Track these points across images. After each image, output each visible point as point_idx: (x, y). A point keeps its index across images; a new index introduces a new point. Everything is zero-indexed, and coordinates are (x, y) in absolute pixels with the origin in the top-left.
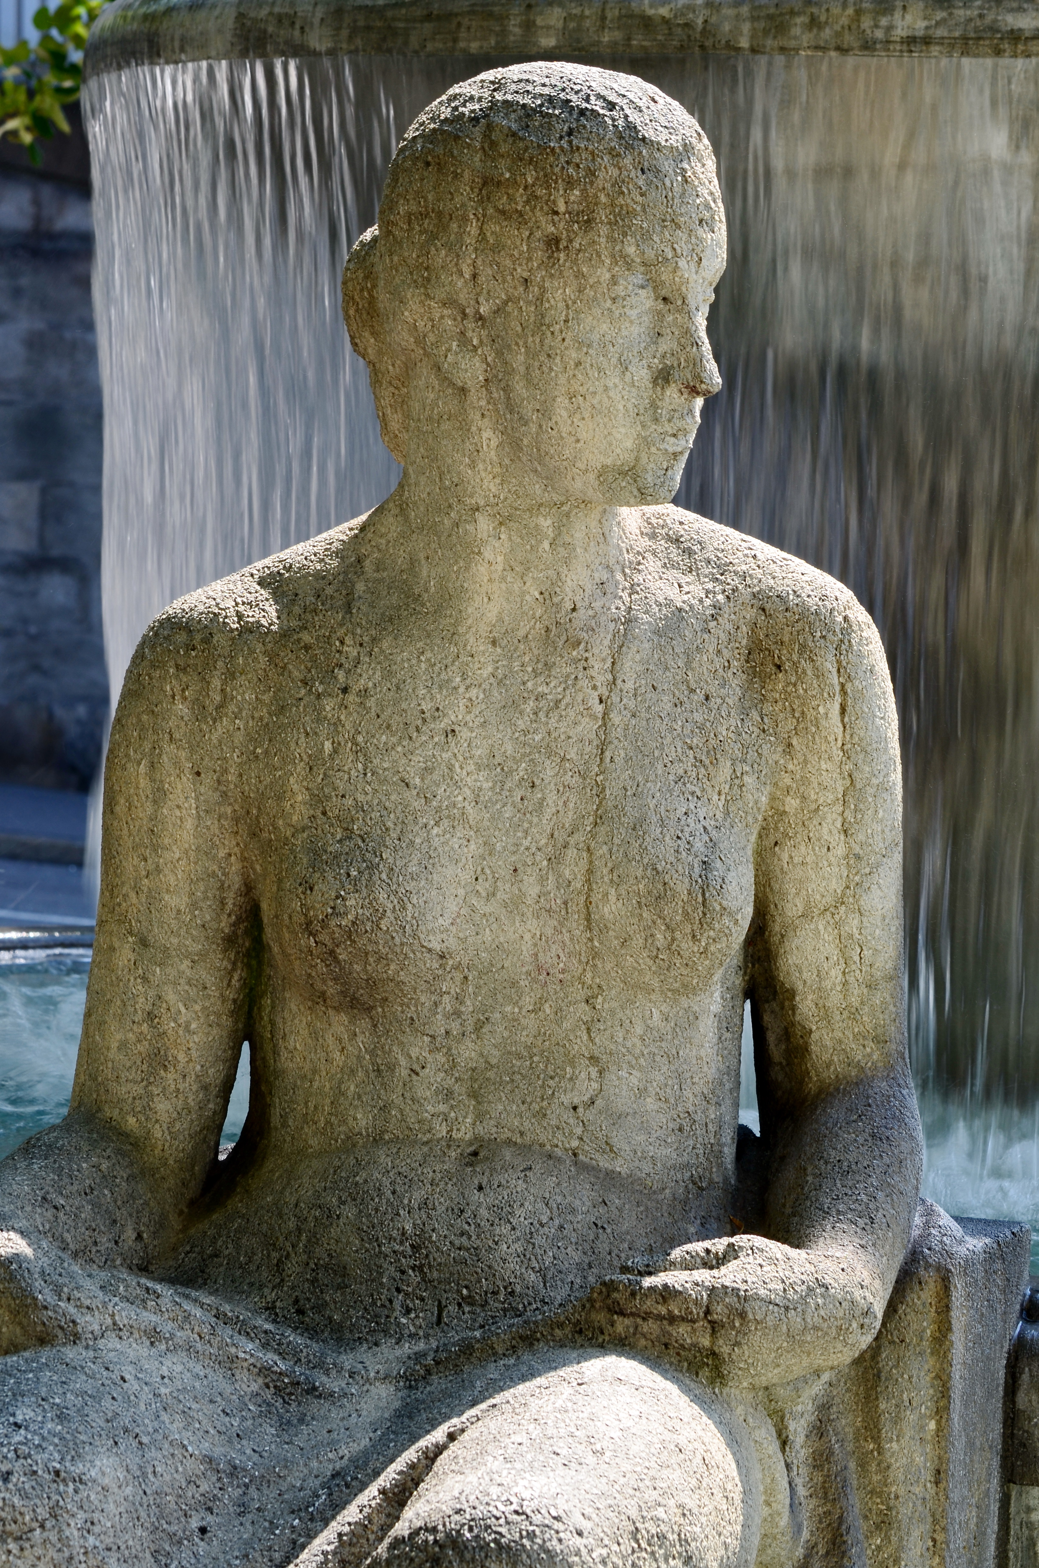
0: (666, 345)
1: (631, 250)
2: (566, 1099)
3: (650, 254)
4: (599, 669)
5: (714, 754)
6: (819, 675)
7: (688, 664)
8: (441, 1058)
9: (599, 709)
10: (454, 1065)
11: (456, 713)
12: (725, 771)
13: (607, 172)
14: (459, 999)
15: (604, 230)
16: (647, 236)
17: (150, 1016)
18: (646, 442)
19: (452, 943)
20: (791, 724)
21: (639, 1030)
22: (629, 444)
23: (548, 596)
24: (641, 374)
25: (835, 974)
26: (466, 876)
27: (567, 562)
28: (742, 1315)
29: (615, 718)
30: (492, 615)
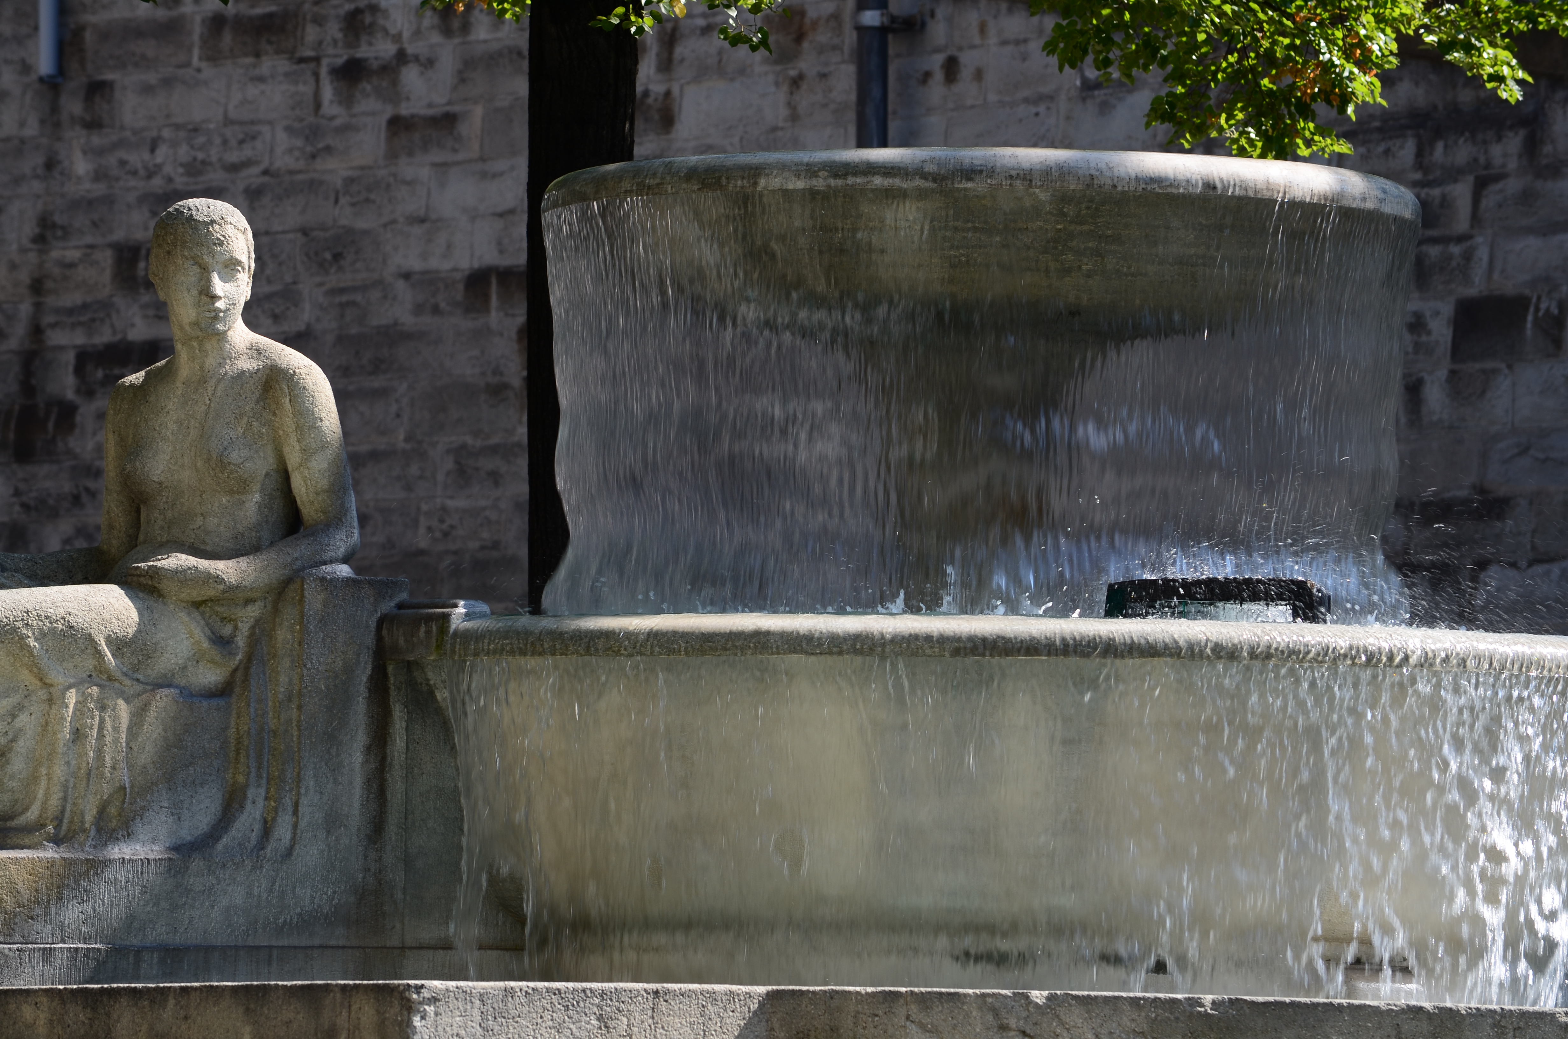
0: (202, 283)
1: (186, 253)
2: (191, 527)
3: (192, 254)
4: (210, 391)
5: (241, 415)
6: (281, 389)
7: (241, 388)
8: (162, 517)
9: (208, 402)
10: (165, 518)
11: (170, 406)
12: (245, 420)
13: (181, 229)
14: (167, 498)
15: (179, 248)
16: (191, 249)
17: (108, 512)
18: (198, 314)
19: (162, 479)
20: (275, 406)
21: (217, 504)
22: (194, 315)
23: (202, 367)
24: (195, 292)
25: (303, 489)
26: (167, 458)
27: (206, 356)
28: (157, 573)
29: (212, 405)
30: (185, 375)
